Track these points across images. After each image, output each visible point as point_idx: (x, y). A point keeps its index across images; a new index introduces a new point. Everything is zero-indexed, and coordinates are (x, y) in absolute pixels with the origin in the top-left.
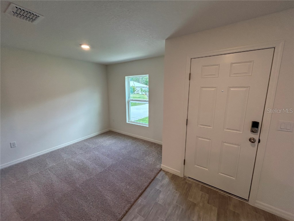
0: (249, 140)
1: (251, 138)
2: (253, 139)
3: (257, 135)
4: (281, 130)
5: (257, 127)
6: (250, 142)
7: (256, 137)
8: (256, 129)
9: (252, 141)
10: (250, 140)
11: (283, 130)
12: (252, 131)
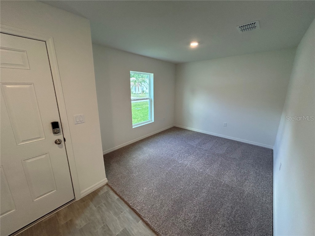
0: (55, 144)
1: (56, 140)
2: (59, 140)
3: (61, 134)
4: (77, 123)
5: (58, 127)
6: (57, 145)
7: (60, 137)
8: (57, 129)
9: (58, 142)
10: (56, 142)
11: (79, 123)
12: (55, 133)
